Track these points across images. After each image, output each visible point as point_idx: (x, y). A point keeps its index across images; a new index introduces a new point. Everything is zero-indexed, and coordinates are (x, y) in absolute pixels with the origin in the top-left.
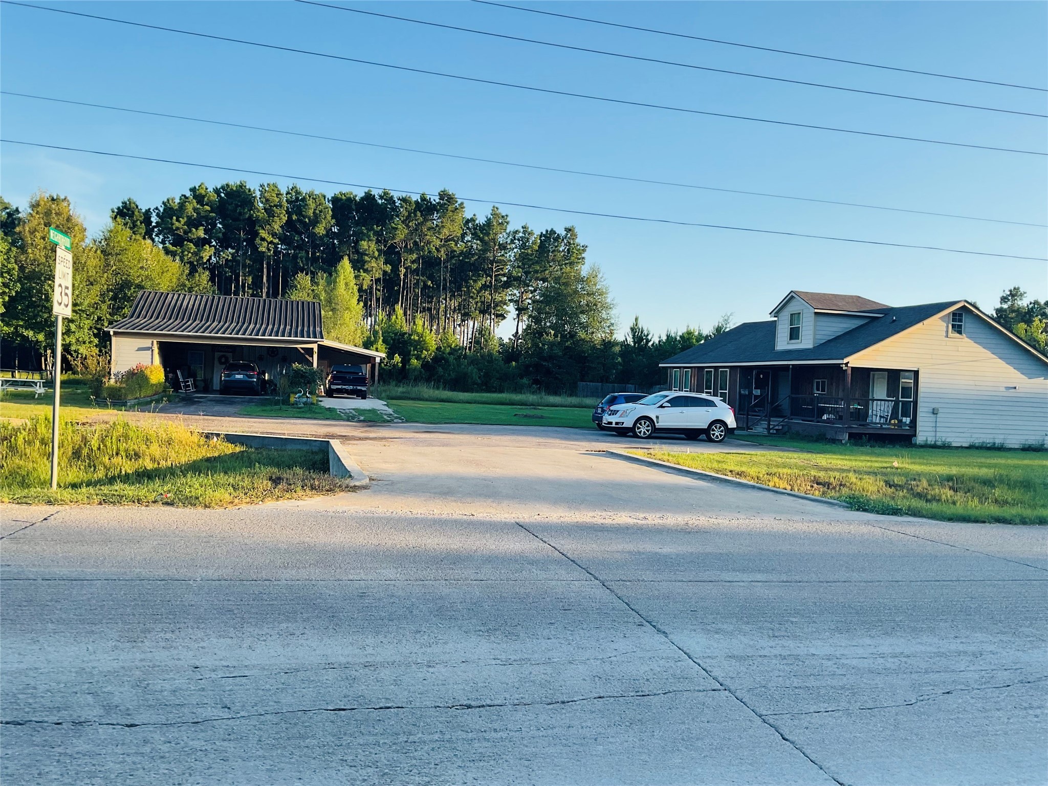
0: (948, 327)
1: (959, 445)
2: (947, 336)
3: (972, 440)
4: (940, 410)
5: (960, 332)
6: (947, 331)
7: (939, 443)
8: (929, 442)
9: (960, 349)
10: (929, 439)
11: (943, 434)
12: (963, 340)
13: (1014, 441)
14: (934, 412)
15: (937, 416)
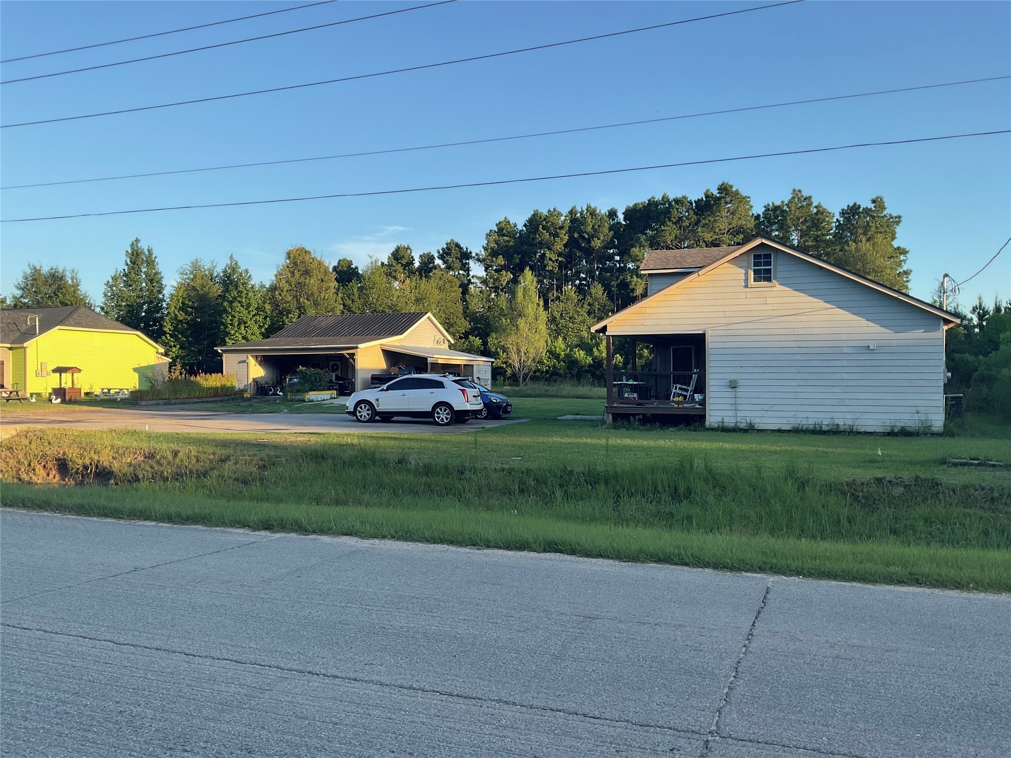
0: (747, 274)
1: (776, 427)
2: (746, 286)
3: (799, 421)
4: (741, 383)
5: (769, 279)
6: (746, 280)
7: (742, 426)
8: (726, 424)
9: (769, 300)
10: (726, 420)
11: (748, 414)
12: (774, 289)
13: (872, 422)
14: (733, 385)
15: (737, 390)
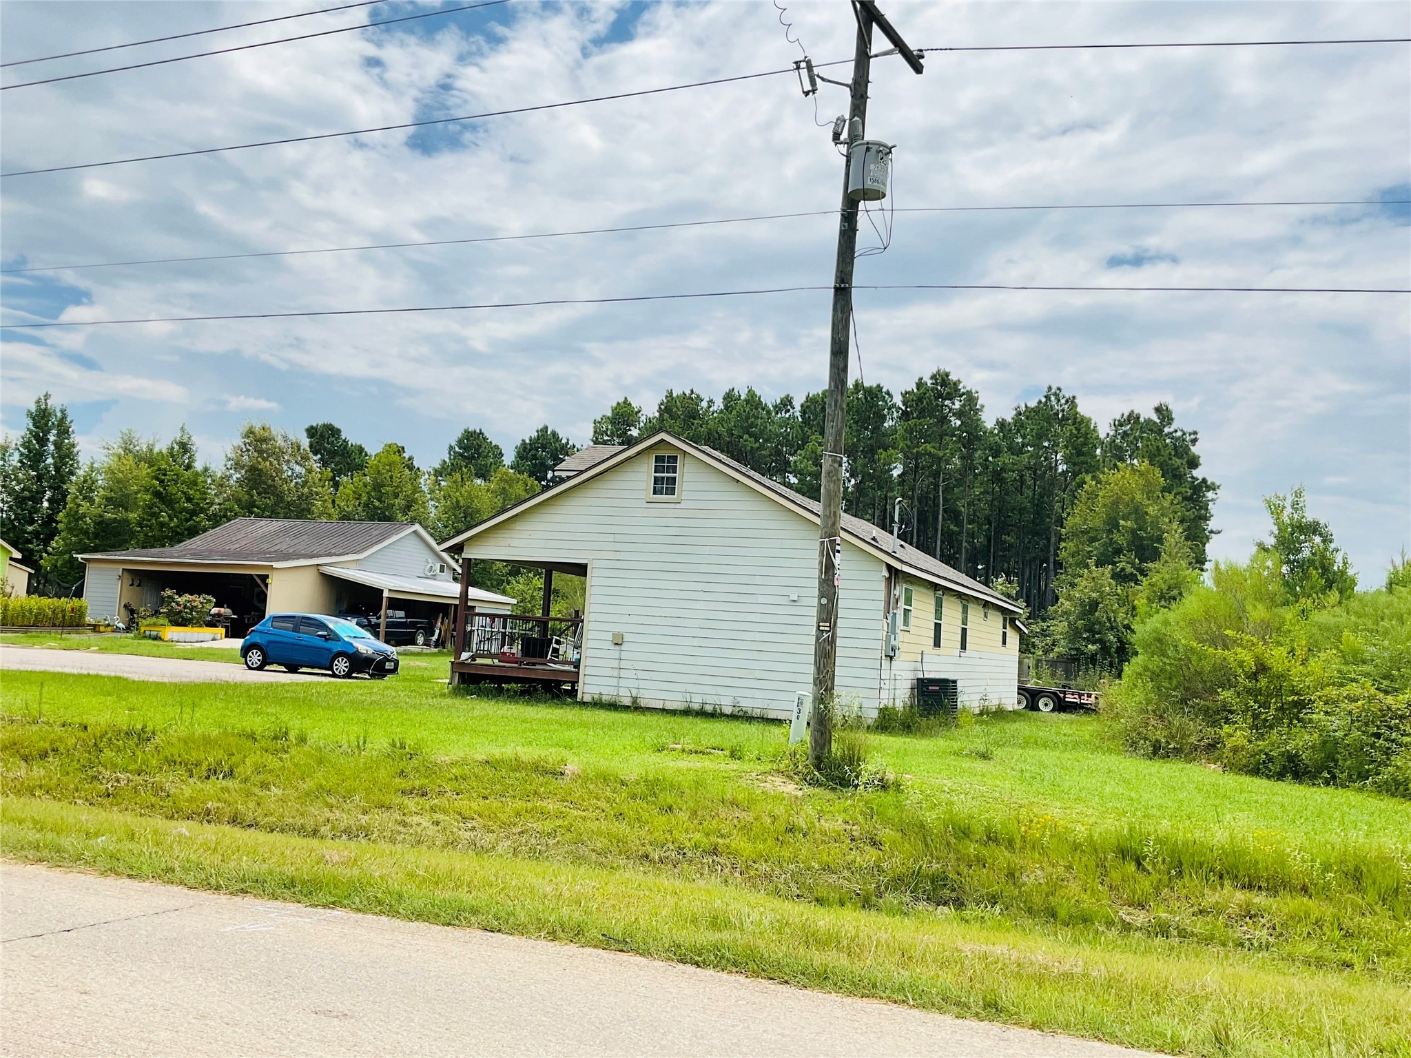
0: (646, 482)
2: (645, 500)
4: (627, 638)
5: (672, 492)
6: (645, 491)
7: (625, 701)
8: (603, 698)
9: (670, 522)
10: (605, 691)
11: (633, 684)
12: (678, 506)
14: (618, 641)
15: (623, 648)
